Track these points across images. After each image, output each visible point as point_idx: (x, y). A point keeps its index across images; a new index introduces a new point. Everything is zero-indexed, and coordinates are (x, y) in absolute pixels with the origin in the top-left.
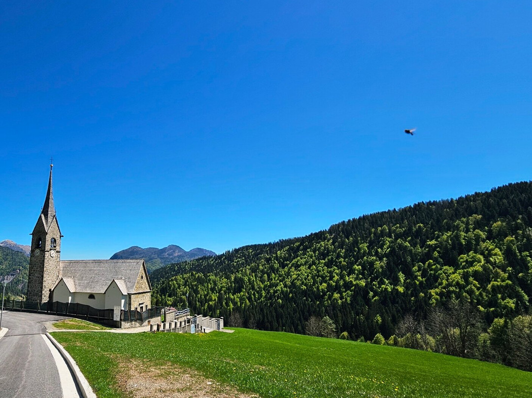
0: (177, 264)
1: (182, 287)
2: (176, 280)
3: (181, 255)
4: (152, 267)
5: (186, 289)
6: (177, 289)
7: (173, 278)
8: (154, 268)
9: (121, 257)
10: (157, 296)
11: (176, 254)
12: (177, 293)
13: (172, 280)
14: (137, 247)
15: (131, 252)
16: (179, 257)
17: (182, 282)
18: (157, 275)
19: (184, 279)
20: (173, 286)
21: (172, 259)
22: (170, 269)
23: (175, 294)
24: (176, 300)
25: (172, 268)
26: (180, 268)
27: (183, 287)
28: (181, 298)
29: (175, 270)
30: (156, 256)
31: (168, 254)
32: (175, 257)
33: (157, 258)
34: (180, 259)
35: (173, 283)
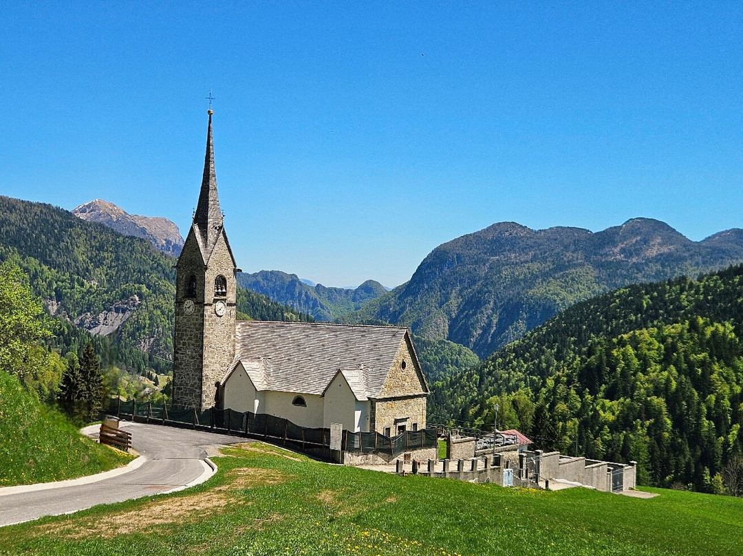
0: (650, 288)
1: (654, 369)
2: (635, 342)
3: (670, 255)
4: (564, 294)
5: (665, 373)
6: (634, 374)
7: (625, 336)
8: (571, 300)
9: (459, 257)
10: (568, 394)
11: (653, 252)
12: (634, 388)
13: (622, 343)
14: (514, 225)
15: (493, 242)
16: (664, 259)
17: (655, 350)
18: (576, 323)
19: (663, 340)
20: (622, 364)
21: (638, 267)
22: (625, 303)
23: (629, 391)
24: (631, 408)
25: (631, 302)
26: (659, 302)
27: (658, 367)
28: (647, 405)
29: (639, 309)
30: (579, 257)
31: (623, 251)
32: (648, 261)
33: (582, 265)
34: (668, 270)
35: (624, 354)
